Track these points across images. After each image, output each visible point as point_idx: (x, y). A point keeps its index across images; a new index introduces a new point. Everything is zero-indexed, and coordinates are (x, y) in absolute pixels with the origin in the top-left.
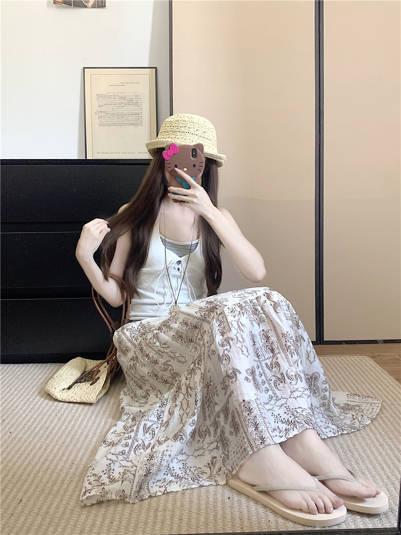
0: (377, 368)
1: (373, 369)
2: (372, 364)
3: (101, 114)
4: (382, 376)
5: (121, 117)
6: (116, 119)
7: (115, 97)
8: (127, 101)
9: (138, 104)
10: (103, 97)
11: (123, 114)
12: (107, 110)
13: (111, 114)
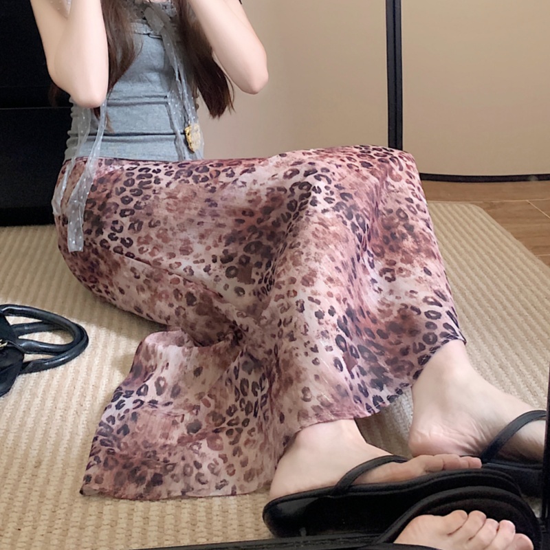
0: (493, 227)
1: (486, 229)
2: (485, 219)
4: (502, 241)
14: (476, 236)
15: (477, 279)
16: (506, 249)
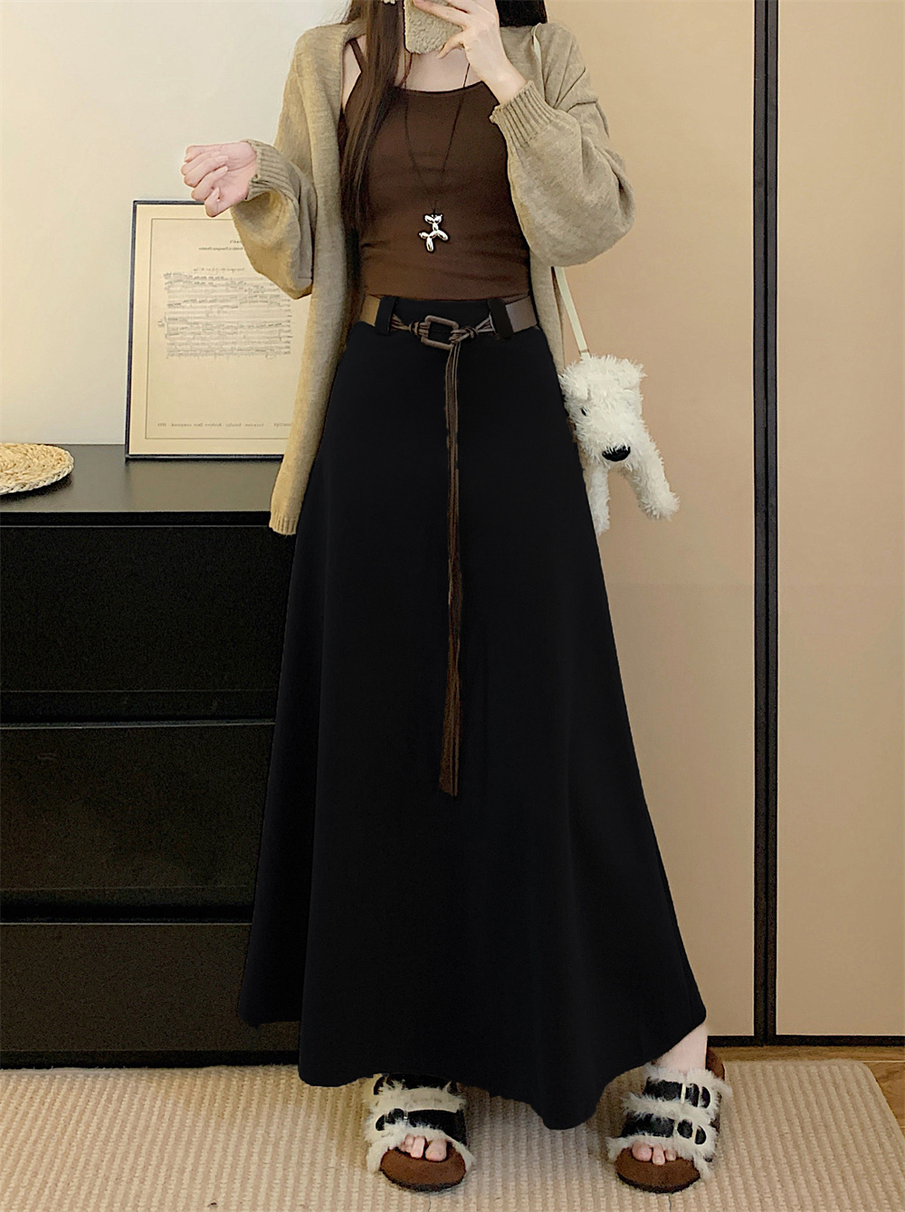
3: (175, 326)
5: (229, 334)
6: (216, 339)
7: (215, 283)
8: (247, 293)
9: (277, 300)
10: (181, 281)
11: (236, 325)
12: (190, 315)
13: (201, 325)
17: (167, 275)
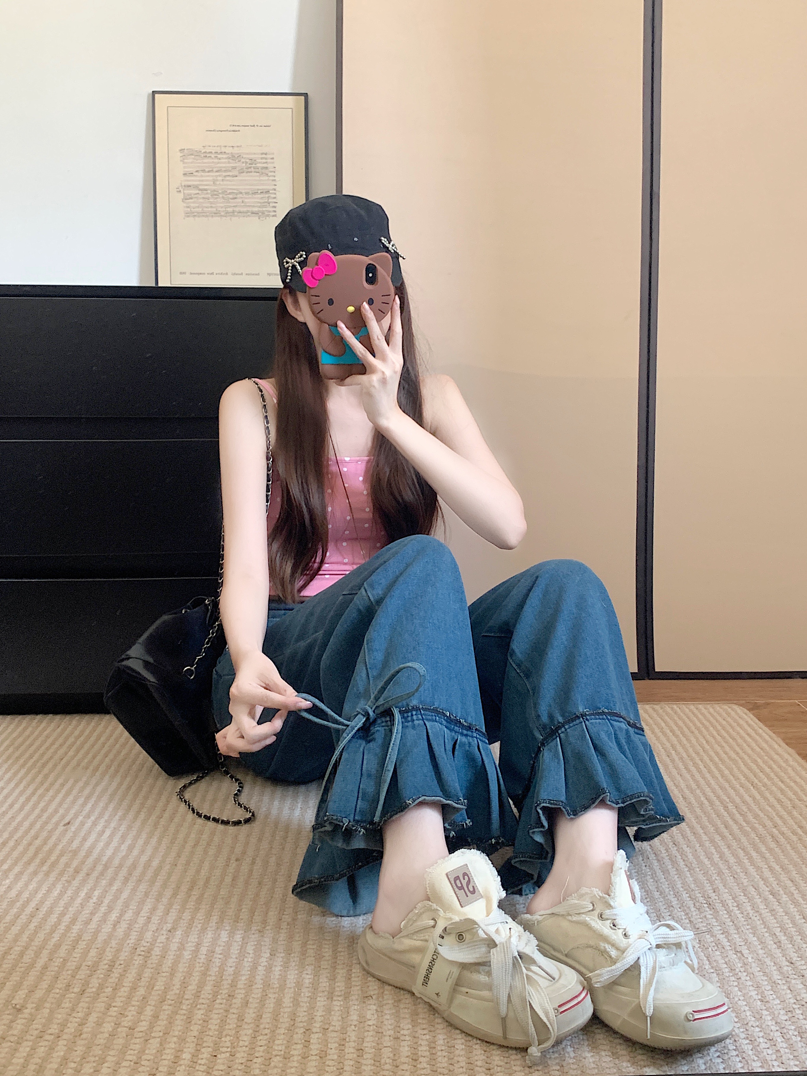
0: (761, 731)
1: (753, 734)
2: (751, 723)
3: (190, 192)
4: (772, 747)
5: (231, 199)
6: (221, 203)
7: (219, 156)
8: (244, 165)
9: (266, 171)
10: (192, 155)
11: (235, 191)
12: (201, 183)
13: (209, 192)
14: (740, 741)
15: (742, 791)
16: (776, 757)
17: (182, 150)
